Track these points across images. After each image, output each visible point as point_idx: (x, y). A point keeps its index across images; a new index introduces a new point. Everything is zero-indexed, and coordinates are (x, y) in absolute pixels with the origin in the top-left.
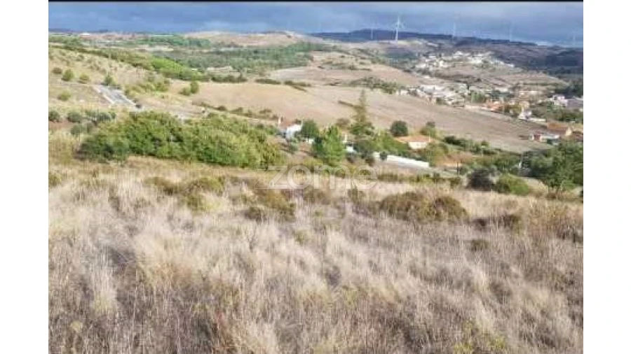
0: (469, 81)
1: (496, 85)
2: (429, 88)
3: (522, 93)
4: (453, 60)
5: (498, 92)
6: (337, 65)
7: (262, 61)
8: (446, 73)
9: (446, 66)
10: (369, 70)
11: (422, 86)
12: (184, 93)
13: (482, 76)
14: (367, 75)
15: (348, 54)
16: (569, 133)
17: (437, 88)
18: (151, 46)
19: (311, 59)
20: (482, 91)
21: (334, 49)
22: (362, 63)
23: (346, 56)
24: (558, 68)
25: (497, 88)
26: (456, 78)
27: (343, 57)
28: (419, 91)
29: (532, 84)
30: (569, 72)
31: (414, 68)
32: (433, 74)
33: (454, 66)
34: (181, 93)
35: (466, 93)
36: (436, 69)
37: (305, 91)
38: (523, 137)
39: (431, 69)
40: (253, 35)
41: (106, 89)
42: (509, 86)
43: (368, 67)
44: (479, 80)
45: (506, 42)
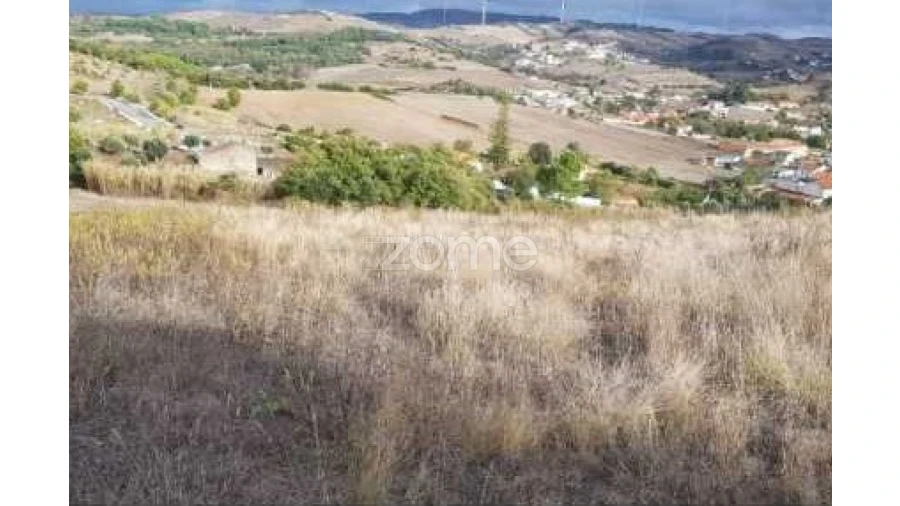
0: (591, 83)
1: (627, 88)
2: (539, 94)
3: (664, 100)
4: (567, 53)
5: (632, 98)
6: (405, 62)
7: (294, 56)
8: (558, 73)
9: (557, 61)
10: (453, 69)
11: (529, 91)
12: (220, 106)
13: (607, 76)
14: (453, 76)
15: (419, 45)
16: (748, 154)
17: (552, 94)
18: (117, 33)
19: (368, 53)
20: (610, 96)
21: (398, 38)
22: (441, 59)
23: (418, 48)
24: (705, 63)
25: (629, 94)
26: (573, 79)
27: (412, 49)
28: (526, 98)
29: (674, 87)
30: (721, 69)
31: (513, 64)
32: (540, 73)
33: (567, 63)
34: (215, 107)
35: (591, 100)
36: (543, 66)
37: (392, 101)
38: (693, 161)
39: (537, 66)
40: (273, 17)
41: (116, 103)
42: (645, 90)
43: (451, 65)
44: (603, 82)
45: (634, 27)
